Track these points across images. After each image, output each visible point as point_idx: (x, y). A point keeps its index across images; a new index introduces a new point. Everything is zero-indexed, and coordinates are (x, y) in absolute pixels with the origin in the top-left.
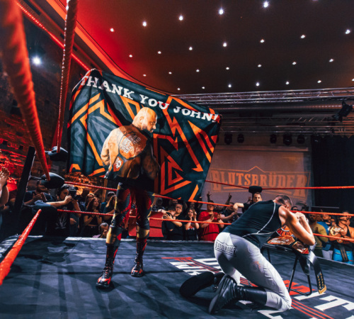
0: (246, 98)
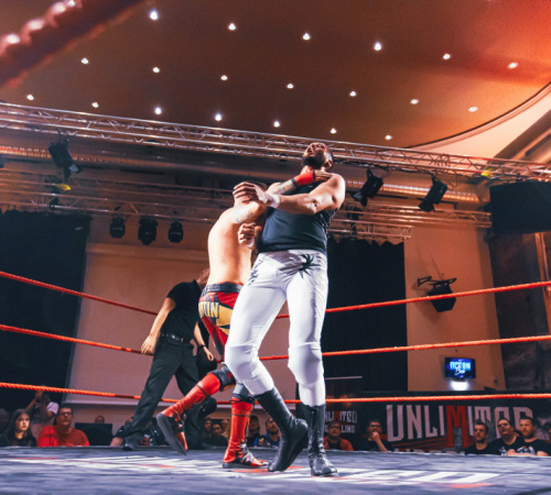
0: (192, 137)
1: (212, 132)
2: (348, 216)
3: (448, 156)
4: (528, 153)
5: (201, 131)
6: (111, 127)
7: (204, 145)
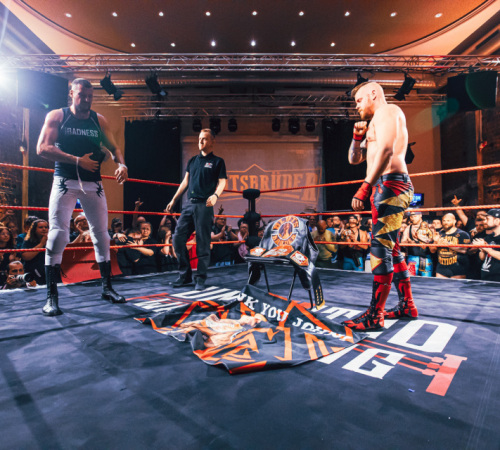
0: (235, 62)
1: (249, 57)
2: (343, 105)
3: (418, 57)
4: (478, 47)
5: (241, 57)
6: (181, 62)
7: (244, 67)
